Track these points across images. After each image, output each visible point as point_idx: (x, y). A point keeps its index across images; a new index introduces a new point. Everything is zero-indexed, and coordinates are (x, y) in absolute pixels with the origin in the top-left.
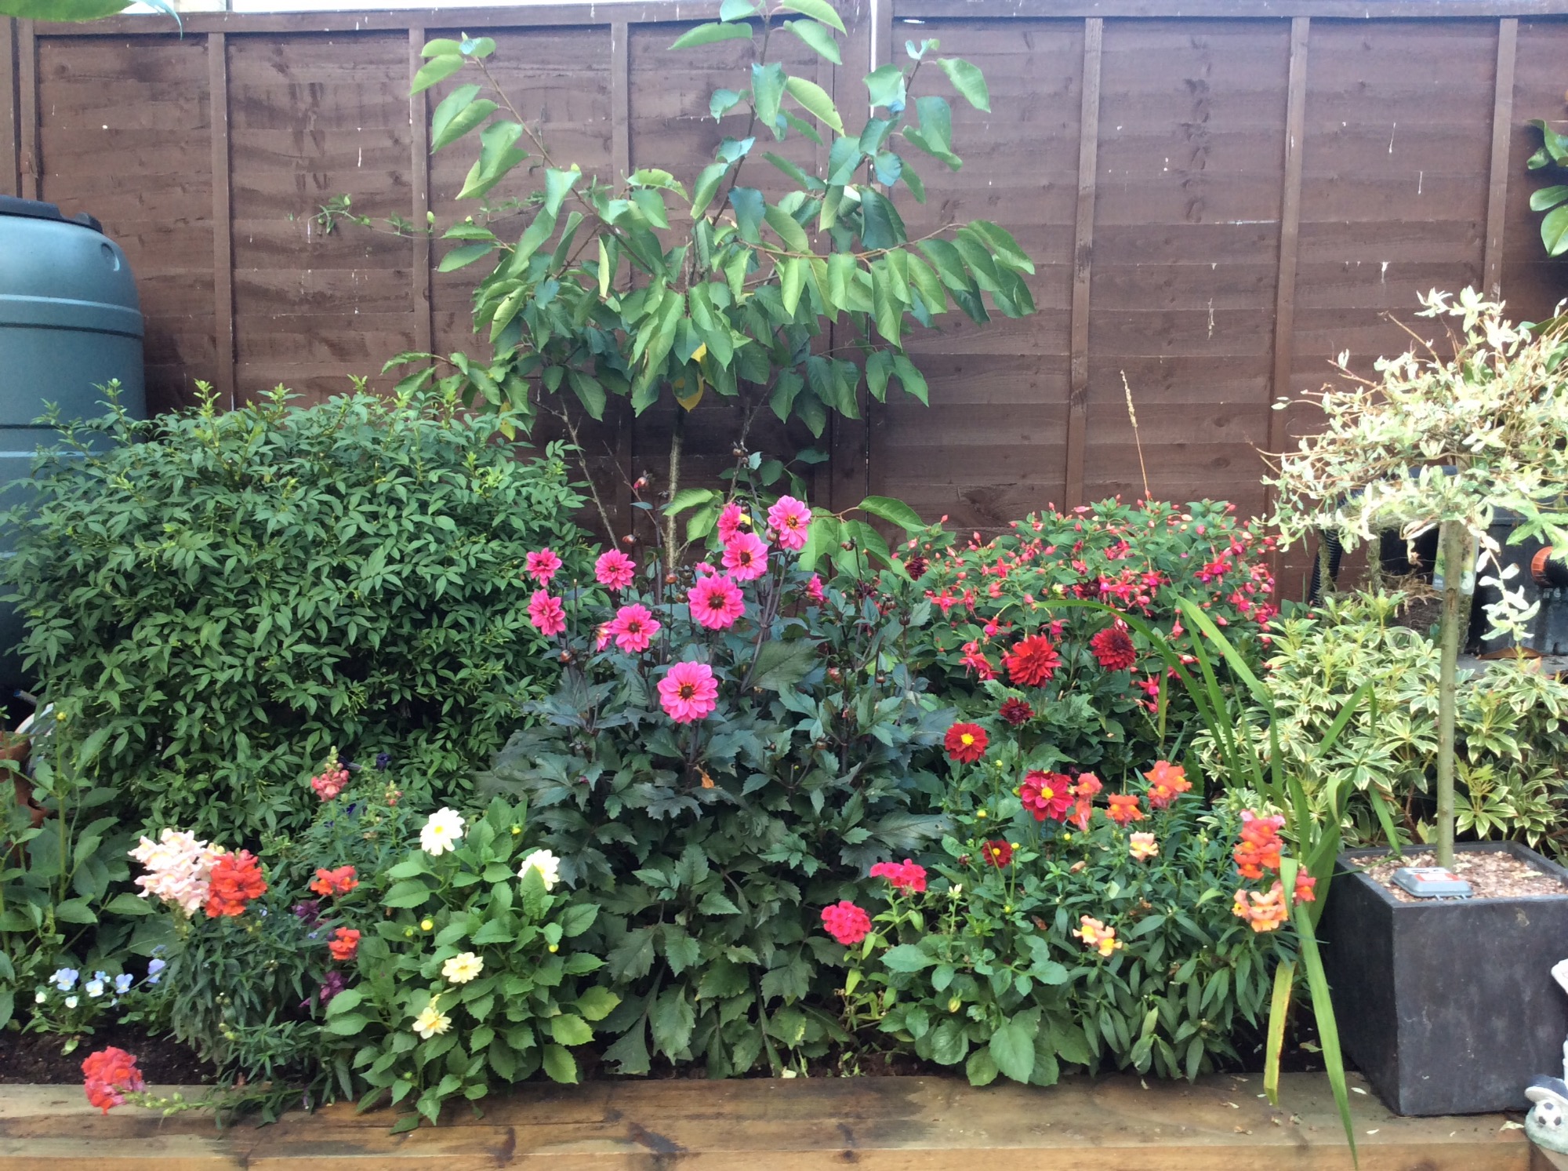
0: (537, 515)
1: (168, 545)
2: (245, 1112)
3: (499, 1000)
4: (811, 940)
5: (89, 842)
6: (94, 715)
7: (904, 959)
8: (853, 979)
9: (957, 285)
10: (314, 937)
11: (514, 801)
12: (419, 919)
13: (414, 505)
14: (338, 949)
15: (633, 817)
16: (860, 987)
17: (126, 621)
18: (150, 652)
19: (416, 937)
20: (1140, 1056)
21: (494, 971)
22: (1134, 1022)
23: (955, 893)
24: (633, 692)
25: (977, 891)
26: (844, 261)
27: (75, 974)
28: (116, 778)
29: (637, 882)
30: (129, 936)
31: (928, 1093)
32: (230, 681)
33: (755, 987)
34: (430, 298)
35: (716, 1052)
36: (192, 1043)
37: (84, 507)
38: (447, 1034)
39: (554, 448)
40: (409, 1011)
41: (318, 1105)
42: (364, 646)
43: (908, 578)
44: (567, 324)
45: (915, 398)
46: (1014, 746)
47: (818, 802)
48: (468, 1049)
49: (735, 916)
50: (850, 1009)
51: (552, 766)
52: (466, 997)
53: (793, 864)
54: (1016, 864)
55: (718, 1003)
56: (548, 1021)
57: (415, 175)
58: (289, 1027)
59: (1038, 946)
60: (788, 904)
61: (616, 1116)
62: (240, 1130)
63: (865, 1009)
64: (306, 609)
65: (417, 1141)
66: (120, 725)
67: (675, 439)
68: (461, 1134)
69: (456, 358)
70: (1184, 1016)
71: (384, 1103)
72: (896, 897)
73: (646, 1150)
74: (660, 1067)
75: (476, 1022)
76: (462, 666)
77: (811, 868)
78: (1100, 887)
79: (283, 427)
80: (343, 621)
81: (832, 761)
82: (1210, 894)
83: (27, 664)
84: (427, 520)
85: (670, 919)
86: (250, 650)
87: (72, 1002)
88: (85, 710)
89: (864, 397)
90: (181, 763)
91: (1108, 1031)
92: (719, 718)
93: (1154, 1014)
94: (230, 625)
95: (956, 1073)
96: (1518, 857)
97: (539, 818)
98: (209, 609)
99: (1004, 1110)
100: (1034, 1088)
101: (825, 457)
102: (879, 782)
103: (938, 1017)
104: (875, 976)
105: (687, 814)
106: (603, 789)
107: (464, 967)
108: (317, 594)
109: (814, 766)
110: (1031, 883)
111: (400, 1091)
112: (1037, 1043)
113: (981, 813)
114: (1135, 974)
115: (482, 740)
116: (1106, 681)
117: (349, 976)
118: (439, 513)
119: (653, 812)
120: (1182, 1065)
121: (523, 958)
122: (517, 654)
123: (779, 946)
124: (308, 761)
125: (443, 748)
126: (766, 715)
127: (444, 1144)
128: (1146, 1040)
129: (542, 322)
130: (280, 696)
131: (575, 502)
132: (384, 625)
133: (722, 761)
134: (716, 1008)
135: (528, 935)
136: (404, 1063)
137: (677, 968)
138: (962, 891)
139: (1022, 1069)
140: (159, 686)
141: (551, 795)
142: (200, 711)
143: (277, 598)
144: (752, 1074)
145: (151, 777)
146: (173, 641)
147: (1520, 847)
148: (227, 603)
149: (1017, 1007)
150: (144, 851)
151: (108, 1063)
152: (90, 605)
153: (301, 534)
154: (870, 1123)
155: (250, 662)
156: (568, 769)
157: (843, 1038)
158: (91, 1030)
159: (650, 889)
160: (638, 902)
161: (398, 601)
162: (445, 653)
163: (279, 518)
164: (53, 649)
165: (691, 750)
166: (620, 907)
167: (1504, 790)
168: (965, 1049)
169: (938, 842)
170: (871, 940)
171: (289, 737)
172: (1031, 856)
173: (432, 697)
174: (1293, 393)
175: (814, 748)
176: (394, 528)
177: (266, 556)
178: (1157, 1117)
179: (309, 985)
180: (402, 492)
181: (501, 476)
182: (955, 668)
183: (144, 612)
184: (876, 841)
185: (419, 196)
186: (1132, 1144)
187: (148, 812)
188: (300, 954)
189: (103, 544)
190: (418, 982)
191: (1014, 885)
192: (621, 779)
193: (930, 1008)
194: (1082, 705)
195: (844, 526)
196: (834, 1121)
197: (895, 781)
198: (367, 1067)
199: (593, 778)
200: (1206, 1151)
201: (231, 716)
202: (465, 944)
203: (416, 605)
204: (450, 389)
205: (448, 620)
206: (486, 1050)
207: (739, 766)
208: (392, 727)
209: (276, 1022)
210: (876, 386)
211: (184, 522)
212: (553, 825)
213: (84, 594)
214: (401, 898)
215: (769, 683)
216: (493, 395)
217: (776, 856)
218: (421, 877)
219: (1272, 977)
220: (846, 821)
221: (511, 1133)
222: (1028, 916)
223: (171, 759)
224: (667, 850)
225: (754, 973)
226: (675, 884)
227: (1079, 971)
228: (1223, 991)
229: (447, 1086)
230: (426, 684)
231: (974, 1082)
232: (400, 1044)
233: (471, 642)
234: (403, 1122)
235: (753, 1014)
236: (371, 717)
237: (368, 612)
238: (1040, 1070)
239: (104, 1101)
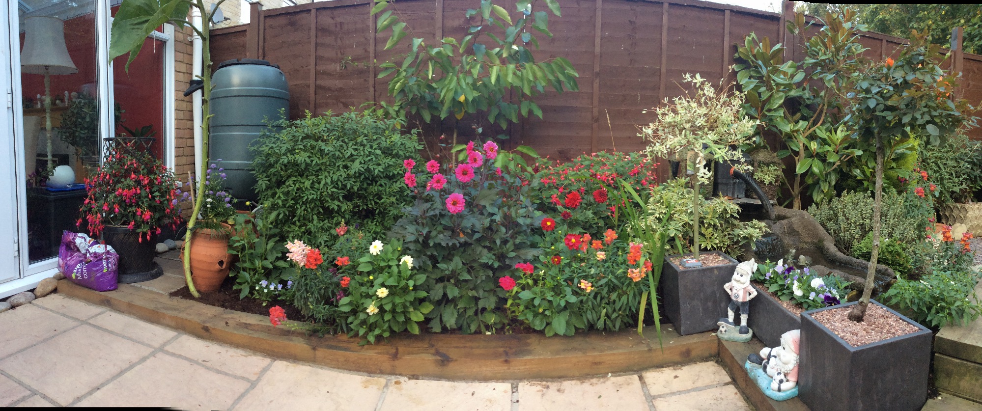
0: (408, 152)
1: (297, 156)
2: (314, 333)
3: (394, 305)
4: (496, 289)
5: (271, 244)
6: (274, 207)
7: (526, 295)
8: (510, 302)
9: (551, 77)
10: (335, 280)
11: (398, 240)
12: (369, 276)
13: (369, 146)
14: (343, 283)
15: (438, 246)
16: (512, 305)
17: (284, 179)
18: (290, 189)
19: (368, 282)
20: (600, 325)
21: (392, 295)
22: (598, 314)
23: (542, 273)
24: (438, 205)
25: (550, 273)
26: (512, 67)
27: (267, 282)
28: (280, 226)
29: (438, 268)
30: (281, 273)
31: (533, 340)
32: (313, 198)
33: (477, 304)
34: (374, 87)
35: (465, 327)
36: (300, 308)
37: (273, 145)
38: (378, 314)
39: (414, 131)
40: (365, 306)
41: (335, 333)
42: (352, 191)
43: (533, 173)
44: (418, 91)
45: (538, 117)
46: (566, 227)
47: (498, 242)
48: (383, 320)
49: (470, 280)
50: (509, 312)
51: (411, 229)
52: (384, 302)
53: (490, 263)
54: (562, 264)
55: (465, 309)
56: (409, 312)
57: (371, 49)
58: (327, 307)
59: (568, 290)
60: (488, 276)
61: (433, 346)
62: (313, 338)
63: (514, 312)
64: (335, 178)
65: (367, 349)
66: (281, 210)
67: (455, 130)
68: (381, 348)
69: (383, 103)
70: (614, 311)
71: (357, 335)
72: (524, 275)
73: (439, 358)
74: (445, 330)
75: (386, 311)
76: (382, 198)
77: (496, 265)
78: (588, 270)
79: (331, 123)
80: (346, 182)
81: (503, 230)
82: (621, 271)
83: (256, 191)
84: (373, 151)
85: (449, 281)
86: (318, 190)
87: (266, 291)
88: (272, 205)
89: (520, 115)
90: (298, 223)
91: (590, 317)
92: (466, 213)
93: (605, 310)
94: (313, 181)
95: (541, 333)
96: (719, 255)
97: (406, 246)
98: (307, 176)
99: (557, 344)
100: (565, 336)
101: (508, 137)
102: (520, 237)
103: (536, 315)
104: (517, 301)
105: (454, 244)
106: (427, 237)
107: (383, 292)
108: (338, 173)
109: (497, 231)
110: (567, 270)
111: (362, 332)
112: (567, 323)
113: (553, 248)
114: (599, 298)
115: (388, 222)
116: (597, 206)
117: (346, 292)
118: (375, 149)
119: (444, 244)
120: (614, 326)
121: (401, 291)
122: (400, 196)
123: (485, 291)
124: (334, 226)
125: (376, 224)
126: (482, 214)
127: (376, 351)
128: (602, 319)
129: (410, 91)
130: (326, 205)
131: (420, 147)
132: (358, 184)
133: (466, 228)
134: (465, 310)
135: (403, 283)
136: (363, 322)
137: (450, 297)
138: (544, 273)
139: (561, 330)
140: (292, 199)
141: (411, 238)
142: (303, 208)
143: (327, 174)
144: (476, 333)
145: (289, 227)
146: (297, 186)
147: (720, 252)
148: (312, 175)
149: (561, 310)
150: (289, 245)
151: (276, 311)
152: (274, 175)
153: (334, 155)
154: (514, 350)
155: (319, 193)
156: (416, 230)
157: (506, 322)
158: (270, 300)
159: (442, 270)
160: (438, 275)
161: (363, 177)
162: (377, 194)
163: (328, 148)
164: (264, 187)
165: (456, 224)
166: (434, 276)
167: (716, 235)
168: (545, 324)
169: (538, 257)
170: (515, 289)
171: (328, 218)
172: (568, 261)
173: (373, 209)
174: (649, 108)
175: (497, 224)
176: (362, 153)
177: (324, 161)
178: (606, 344)
179: (334, 294)
180: (365, 142)
181: (396, 138)
182: (549, 203)
183: (289, 177)
184: (518, 257)
185: (372, 55)
186: (596, 354)
187: (288, 237)
188: (331, 284)
189: (279, 156)
190: (368, 296)
191: (561, 271)
192: (433, 234)
193: (534, 311)
194: (590, 214)
195: (511, 155)
196: (502, 349)
197: (525, 237)
198: (351, 323)
199: (425, 232)
200: (620, 354)
201: (312, 210)
202: (383, 285)
203: (368, 179)
204: (380, 112)
205: (378, 183)
206: (389, 321)
207: (472, 230)
208: (359, 217)
209: (324, 305)
210: (524, 112)
211: (301, 149)
212: (411, 248)
213: (273, 170)
214: (362, 268)
215: (483, 203)
216: (393, 114)
217: (484, 260)
218: (369, 262)
219: (641, 297)
220: (508, 250)
221: (397, 349)
222: (565, 280)
223: (295, 222)
224: (448, 258)
225: (477, 299)
226: (450, 269)
227: (581, 298)
228: (625, 303)
229: (377, 332)
230: (371, 204)
231: (547, 336)
232: (362, 316)
233: (385, 191)
234: (362, 342)
235: (476, 313)
236: (353, 214)
237: (353, 180)
238: (568, 331)
239: (275, 323)
